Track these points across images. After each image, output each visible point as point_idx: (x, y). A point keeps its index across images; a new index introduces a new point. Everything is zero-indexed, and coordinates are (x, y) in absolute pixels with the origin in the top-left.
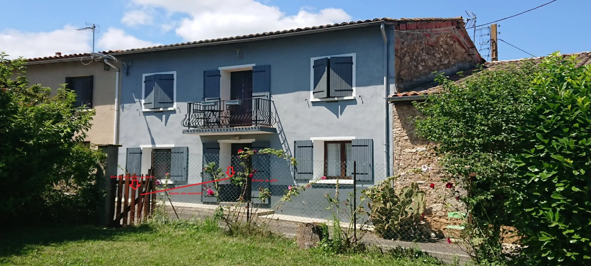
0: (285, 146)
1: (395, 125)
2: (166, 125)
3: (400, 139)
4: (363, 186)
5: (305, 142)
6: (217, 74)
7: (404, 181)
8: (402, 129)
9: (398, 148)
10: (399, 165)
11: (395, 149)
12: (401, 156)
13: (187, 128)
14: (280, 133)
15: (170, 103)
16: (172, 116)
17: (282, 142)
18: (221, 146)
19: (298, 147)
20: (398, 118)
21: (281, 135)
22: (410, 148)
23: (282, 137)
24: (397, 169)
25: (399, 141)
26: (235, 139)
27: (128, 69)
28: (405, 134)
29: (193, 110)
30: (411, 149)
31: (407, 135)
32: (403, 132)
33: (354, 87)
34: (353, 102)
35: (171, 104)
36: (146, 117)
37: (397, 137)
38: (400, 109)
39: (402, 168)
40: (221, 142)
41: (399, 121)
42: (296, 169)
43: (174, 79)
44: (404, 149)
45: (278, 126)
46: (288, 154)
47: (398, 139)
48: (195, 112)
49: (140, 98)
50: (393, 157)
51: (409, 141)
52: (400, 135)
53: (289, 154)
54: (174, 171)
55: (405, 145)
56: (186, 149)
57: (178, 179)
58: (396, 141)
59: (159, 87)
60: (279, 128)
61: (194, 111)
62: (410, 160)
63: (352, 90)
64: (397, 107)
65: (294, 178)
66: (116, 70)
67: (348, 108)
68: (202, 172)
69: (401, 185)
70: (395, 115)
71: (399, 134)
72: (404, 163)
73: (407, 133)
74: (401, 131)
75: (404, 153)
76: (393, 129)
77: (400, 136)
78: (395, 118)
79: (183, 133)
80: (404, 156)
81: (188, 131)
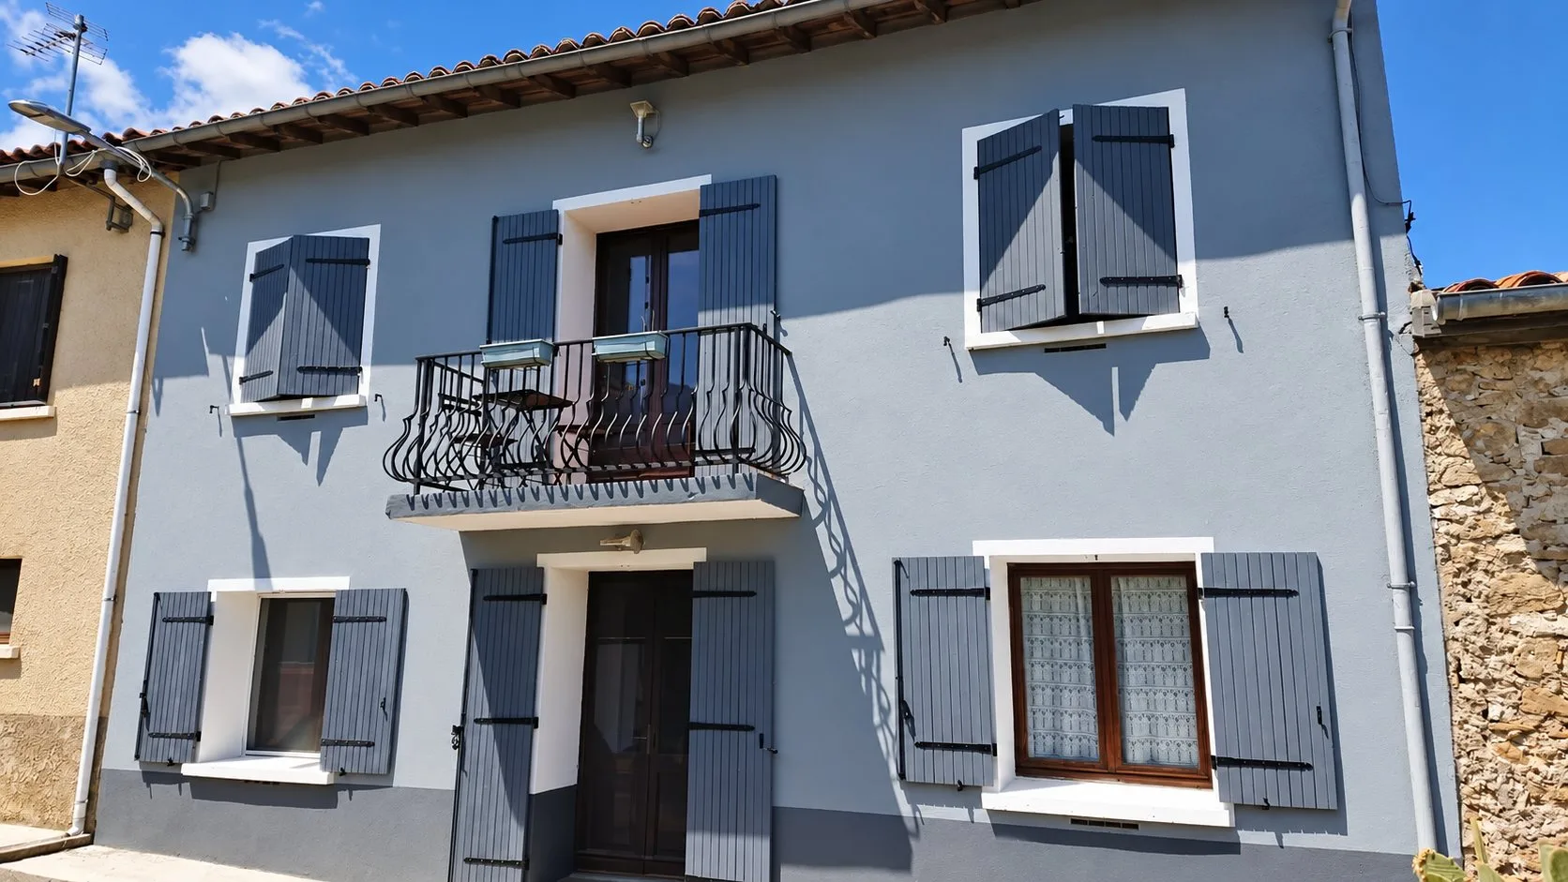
0: (846, 584)
1: (1439, 469)
2: (320, 479)
3: (1475, 551)
4: (1280, 839)
5: (950, 565)
6: (546, 233)
7: (1524, 815)
8: (1484, 490)
9: (1472, 607)
10: (1485, 714)
11: (1454, 616)
12: (1493, 660)
13: (408, 488)
14: (821, 518)
15: (344, 371)
16: (348, 435)
17: (831, 563)
18: (552, 587)
19: (913, 593)
20: (1457, 429)
21: (829, 527)
22: (1540, 606)
23: (831, 536)
24: (1479, 737)
25: (1473, 565)
26: (616, 548)
27: (195, 222)
28: (1504, 525)
29: (442, 396)
30: (1550, 615)
31: (1516, 531)
32: (1488, 510)
33: (1186, 260)
34: (1189, 343)
35: (347, 377)
36: (243, 439)
37: (1458, 538)
38: (1458, 378)
39: (1504, 732)
40: (553, 563)
41: (1458, 445)
42: (910, 718)
43: (368, 262)
44: (1508, 614)
45: (815, 481)
46: (860, 628)
47: (1462, 550)
48: (450, 407)
49: (227, 351)
50: (1448, 664)
51: (1533, 566)
52: (1474, 527)
53: (868, 629)
54: (338, 717)
55: (1509, 589)
56: (400, 597)
57: (354, 760)
58: (1450, 567)
59: (307, 295)
60: (817, 486)
61: (447, 402)
62: (1554, 685)
63: (1176, 282)
64: (1439, 364)
65: (902, 776)
66: (150, 225)
67: (1164, 377)
68: (458, 725)
69: (1511, 840)
70: (1429, 414)
71: (1470, 521)
72: (1515, 699)
73: (1512, 514)
74: (1478, 503)
75: (1510, 640)
76: (1430, 493)
77: (1477, 533)
78: (1434, 430)
79: (388, 514)
80: (1508, 657)
81: (411, 502)
